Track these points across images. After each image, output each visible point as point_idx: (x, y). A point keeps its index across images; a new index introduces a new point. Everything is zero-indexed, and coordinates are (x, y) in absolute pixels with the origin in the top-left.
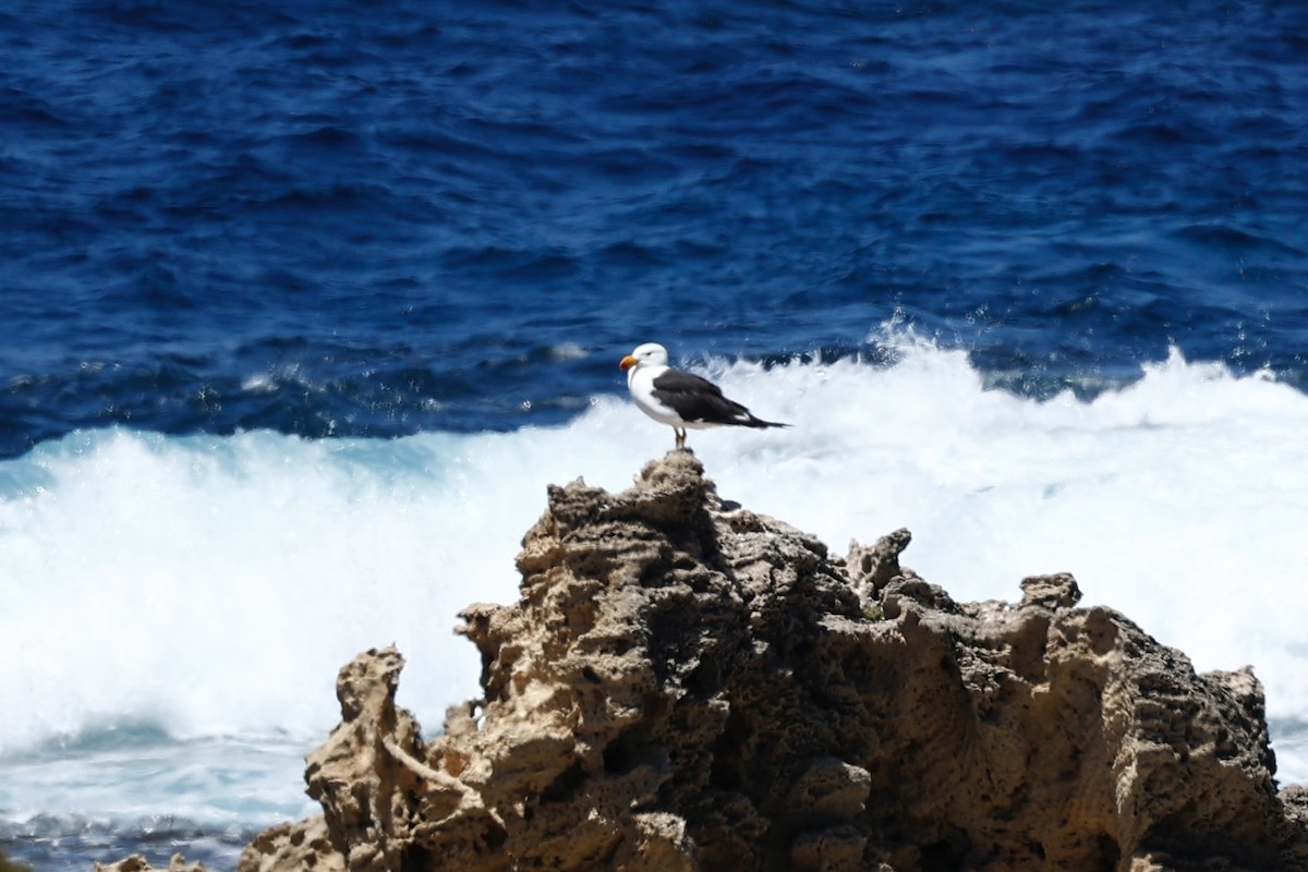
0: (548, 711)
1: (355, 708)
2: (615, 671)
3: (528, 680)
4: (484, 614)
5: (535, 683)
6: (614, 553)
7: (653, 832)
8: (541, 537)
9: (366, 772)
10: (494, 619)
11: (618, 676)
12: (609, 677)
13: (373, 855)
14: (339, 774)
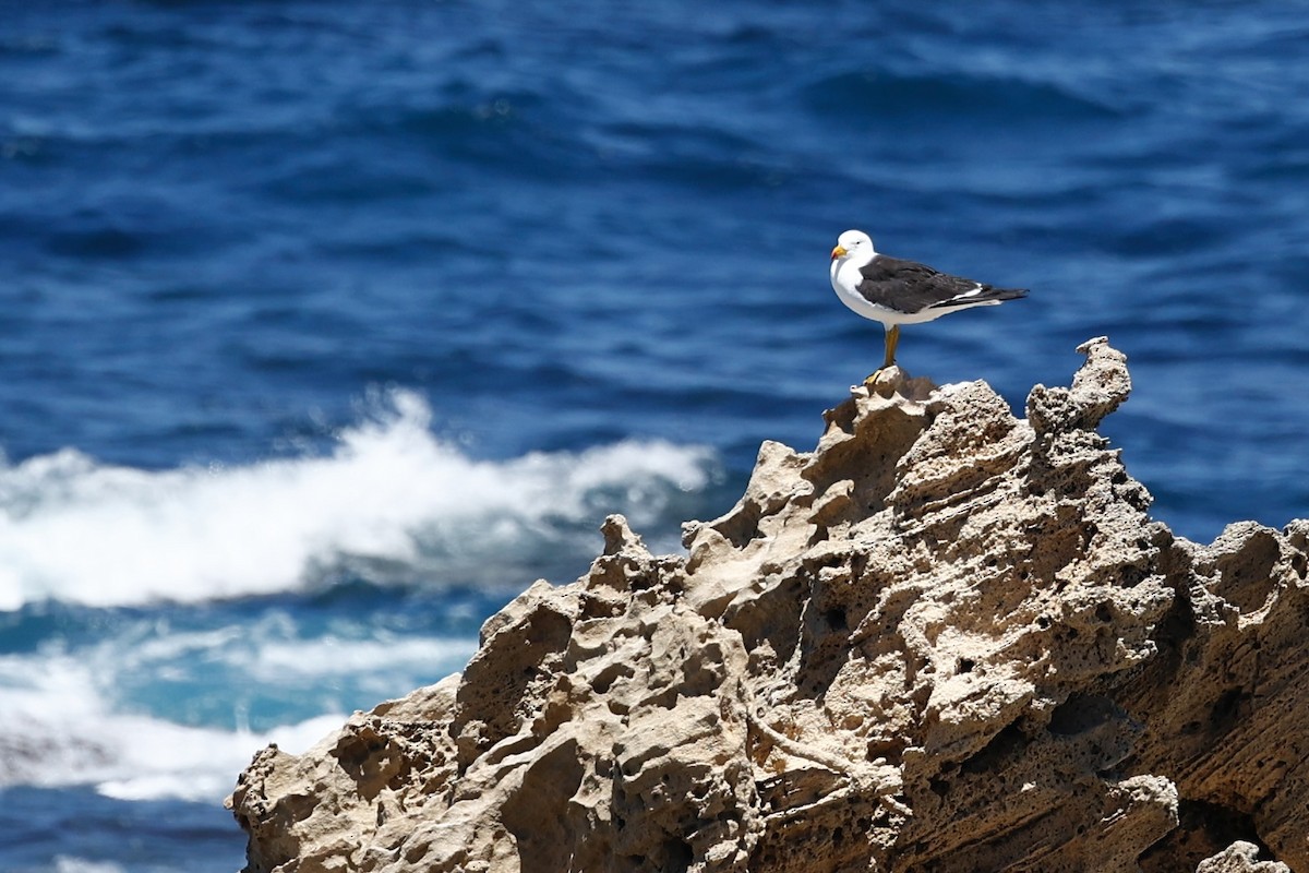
0: (1004, 661)
1: (719, 675)
2: (1135, 604)
3: (941, 627)
4: (862, 553)
5: (950, 631)
6: (1088, 466)
7: (1148, 798)
8: (934, 456)
9: (737, 752)
10: (874, 558)
11: (1140, 610)
12: (1129, 613)
13: (733, 855)
14: (701, 757)
